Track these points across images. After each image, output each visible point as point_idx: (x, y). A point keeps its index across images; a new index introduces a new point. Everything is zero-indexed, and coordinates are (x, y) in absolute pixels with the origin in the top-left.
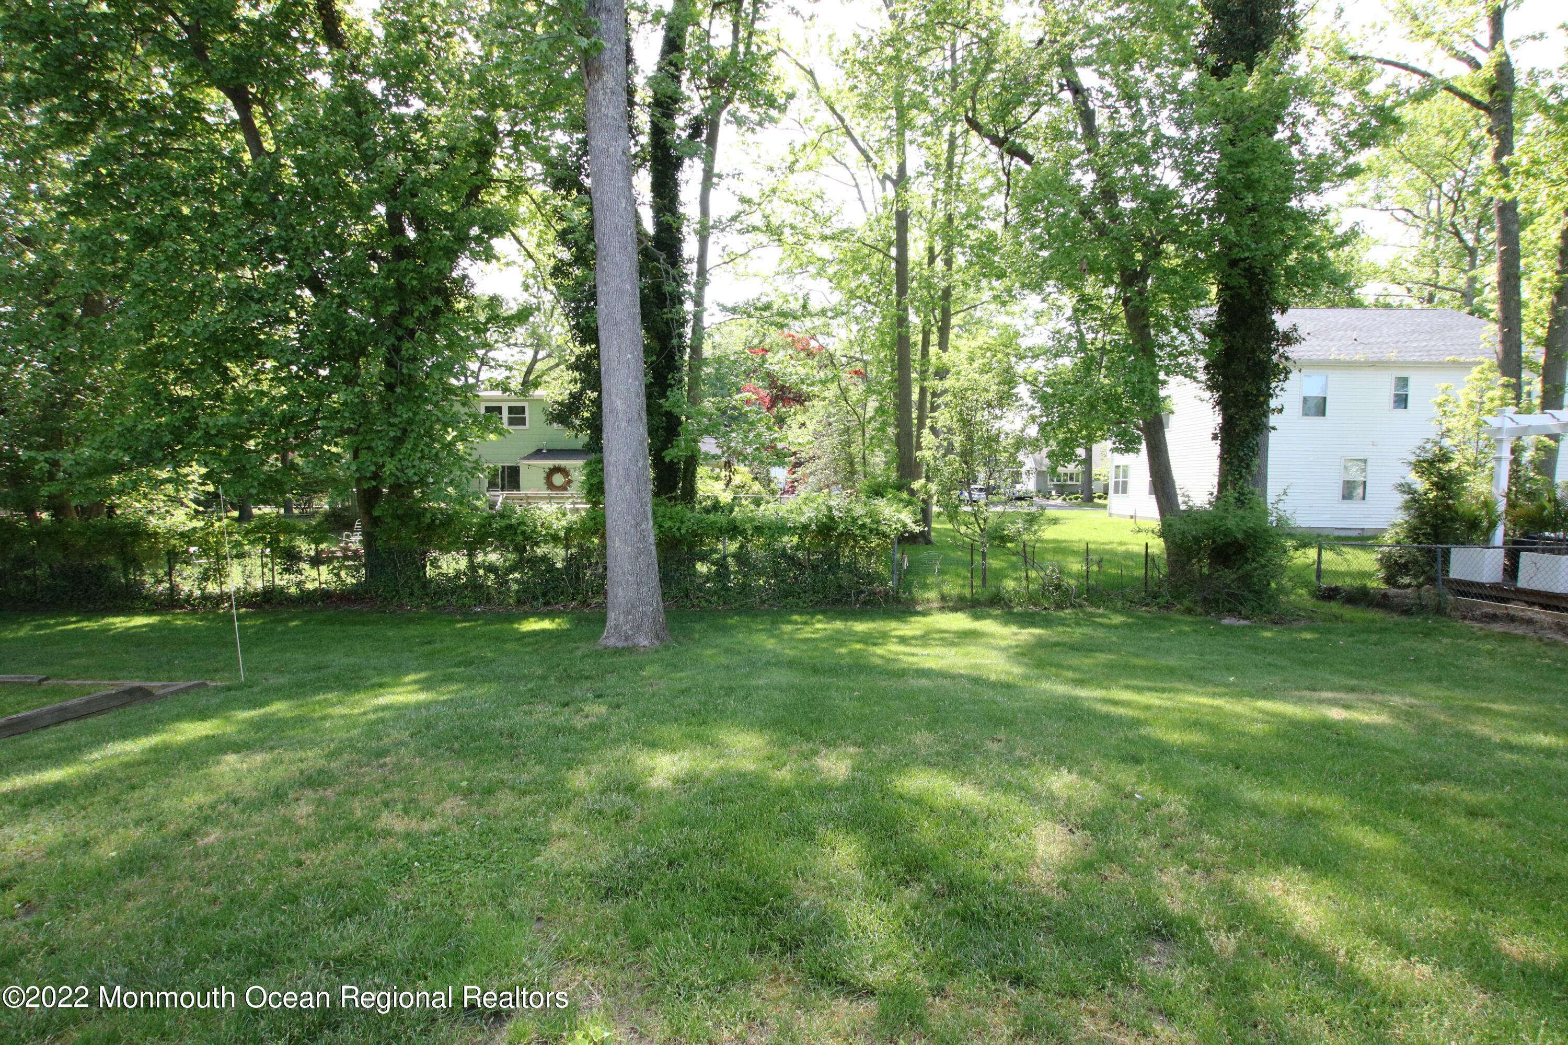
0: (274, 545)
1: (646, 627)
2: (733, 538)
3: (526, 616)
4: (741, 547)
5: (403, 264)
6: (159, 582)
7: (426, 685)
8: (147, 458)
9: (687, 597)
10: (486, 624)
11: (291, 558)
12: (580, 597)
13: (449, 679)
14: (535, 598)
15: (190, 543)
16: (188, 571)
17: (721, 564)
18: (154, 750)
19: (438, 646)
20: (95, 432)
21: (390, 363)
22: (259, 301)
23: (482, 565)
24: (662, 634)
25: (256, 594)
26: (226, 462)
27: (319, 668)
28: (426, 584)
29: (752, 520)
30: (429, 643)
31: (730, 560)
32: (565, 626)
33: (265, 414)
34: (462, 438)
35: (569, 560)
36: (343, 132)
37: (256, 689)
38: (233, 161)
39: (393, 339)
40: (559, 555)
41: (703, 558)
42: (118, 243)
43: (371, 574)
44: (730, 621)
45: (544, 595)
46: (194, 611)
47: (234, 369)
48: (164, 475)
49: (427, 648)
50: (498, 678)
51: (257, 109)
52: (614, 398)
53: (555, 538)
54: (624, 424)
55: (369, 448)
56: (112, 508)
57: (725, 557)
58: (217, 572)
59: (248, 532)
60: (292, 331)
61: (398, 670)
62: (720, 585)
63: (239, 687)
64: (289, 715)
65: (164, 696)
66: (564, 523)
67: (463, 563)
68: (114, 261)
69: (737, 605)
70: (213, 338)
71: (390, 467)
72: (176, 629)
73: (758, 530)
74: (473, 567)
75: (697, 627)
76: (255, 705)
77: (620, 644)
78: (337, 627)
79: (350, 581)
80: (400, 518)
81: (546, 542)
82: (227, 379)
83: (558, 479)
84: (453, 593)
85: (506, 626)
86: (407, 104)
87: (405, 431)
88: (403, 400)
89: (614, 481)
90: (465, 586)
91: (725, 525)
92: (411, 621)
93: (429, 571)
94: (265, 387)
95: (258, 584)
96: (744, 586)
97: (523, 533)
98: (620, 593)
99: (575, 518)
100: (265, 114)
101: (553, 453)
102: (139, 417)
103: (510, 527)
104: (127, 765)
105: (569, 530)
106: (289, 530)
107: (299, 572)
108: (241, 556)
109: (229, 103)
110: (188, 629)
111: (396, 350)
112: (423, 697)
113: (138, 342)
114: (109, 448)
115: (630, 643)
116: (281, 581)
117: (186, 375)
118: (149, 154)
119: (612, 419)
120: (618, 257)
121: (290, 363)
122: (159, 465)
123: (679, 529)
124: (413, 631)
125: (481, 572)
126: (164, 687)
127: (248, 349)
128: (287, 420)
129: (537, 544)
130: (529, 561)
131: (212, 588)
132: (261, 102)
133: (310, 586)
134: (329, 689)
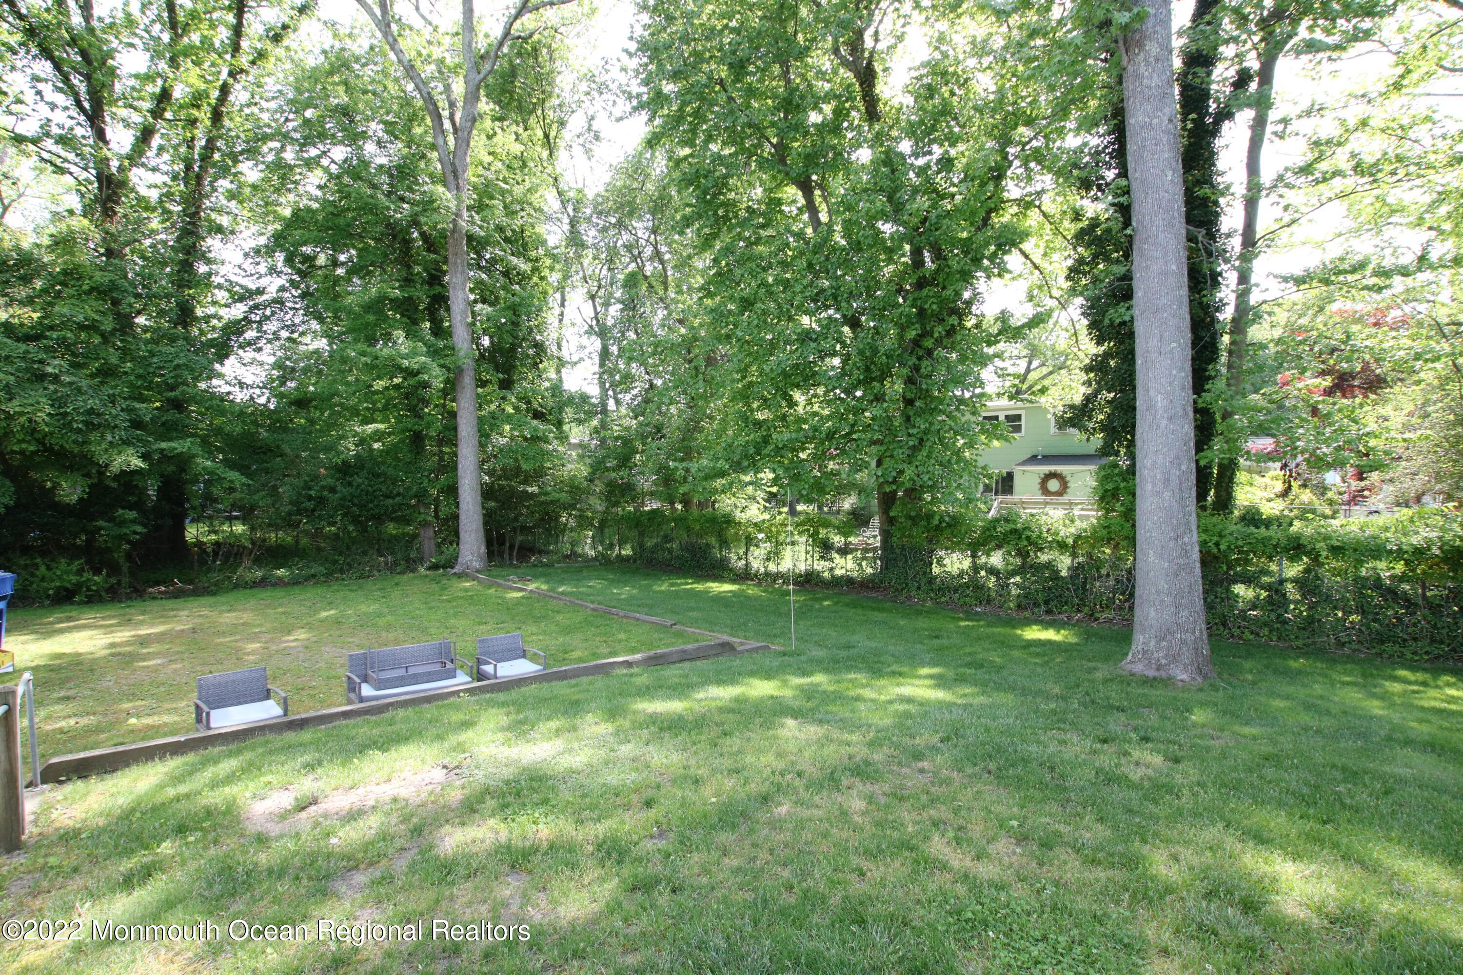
0: (814, 535)
1: (1186, 656)
2: (1293, 559)
3: (1027, 623)
4: (1307, 571)
5: (925, 291)
6: (740, 559)
7: (940, 682)
8: (738, 467)
9: (1224, 625)
10: (988, 626)
11: (826, 547)
12: (1086, 610)
13: (960, 680)
14: (1036, 604)
15: (760, 531)
16: (757, 552)
17: (1276, 589)
18: (737, 700)
19: (945, 642)
20: (710, 448)
21: (909, 381)
22: (815, 340)
23: (984, 567)
24: (1205, 670)
25: (800, 576)
26: (787, 469)
27: (848, 647)
28: (931, 580)
29: (1326, 538)
30: (937, 637)
31: (1289, 586)
32: (1073, 640)
33: (816, 430)
34: (970, 445)
35: (1075, 570)
36: (881, 190)
37: (803, 658)
38: (800, 235)
39: (914, 360)
40: (1064, 563)
41: (1248, 580)
42: (730, 311)
43: (886, 567)
44: (1293, 664)
45: (1046, 603)
46: (759, 584)
47: (798, 396)
48: (747, 479)
49: (936, 642)
50: (1012, 688)
51: (817, 192)
52: (1152, 393)
53: (1062, 546)
54: (1164, 423)
55: (892, 456)
56: (713, 503)
57: (1282, 582)
58: (774, 555)
59: (798, 525)
60: (836, 361)
61: (914, 660)
62: (1273, 616)
63: (791, 654)
64: (830, 689)
65: (742, 652)
66: (1072, 530)
67: (967, 564)
68: (727, 325)
69: (1300, 643)
70: (785, 375)
71: (909, 472)
72: (748, 597)
73: (1337, 550)
74: (976, 568)
75: (1248, 664)
76: (804, 673)
77: (1151, 673)
78: (859, 611)
79: (870, 571)
80: (911, 518)
81: (1051, 548)
82: (792, 404)
83: (1054, 485)
84: (956, 591)
85: (1008, 630)
86: (930, 153)
87: (921, 440)
88: (920, 413)
89: (1149, 487)
90: (967, 586)
91: (1283, 543)
92: (919, 613)
93: (936, 570)
94: (816, 408)
95: (802, 567)
96: (1310, 621)
97: (1028, 538)
98: (1152, 614)
99: (1084, 525)
100: (823, 195)
101: (1048, 459)
102: (736, 436)
103: (1015, 531)
104: (721, 710)
105: (1078, 537)
106: (826, 525)
107: (831, 560)
108: (793, 543)
109: (800, 193)
110: (757, 598)
111: (917, 368)
112: (940, 695)
113: (738, 381)
114: (718, 459)
115: (1163, 674)
116: (820, 566)
117: (766, 403)
118: (750, 244)
119: (1150, 418)
120: (1161, 236)
121: (835, 388)
122: (744, 471)
123: (1217, 544)
124: (922, 623)
125: (983, 573)
126: (742, 644)
127: (806, 379)
128: (830, 436)
129: (1041, 549)
130: (1031, 567)
131: (772, 567)
132: (821, 187)
133: (839, 572)
134: (858, 670)
